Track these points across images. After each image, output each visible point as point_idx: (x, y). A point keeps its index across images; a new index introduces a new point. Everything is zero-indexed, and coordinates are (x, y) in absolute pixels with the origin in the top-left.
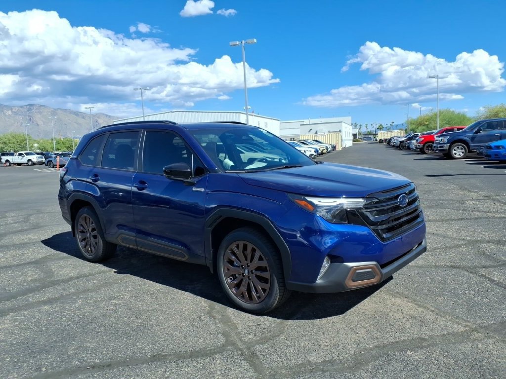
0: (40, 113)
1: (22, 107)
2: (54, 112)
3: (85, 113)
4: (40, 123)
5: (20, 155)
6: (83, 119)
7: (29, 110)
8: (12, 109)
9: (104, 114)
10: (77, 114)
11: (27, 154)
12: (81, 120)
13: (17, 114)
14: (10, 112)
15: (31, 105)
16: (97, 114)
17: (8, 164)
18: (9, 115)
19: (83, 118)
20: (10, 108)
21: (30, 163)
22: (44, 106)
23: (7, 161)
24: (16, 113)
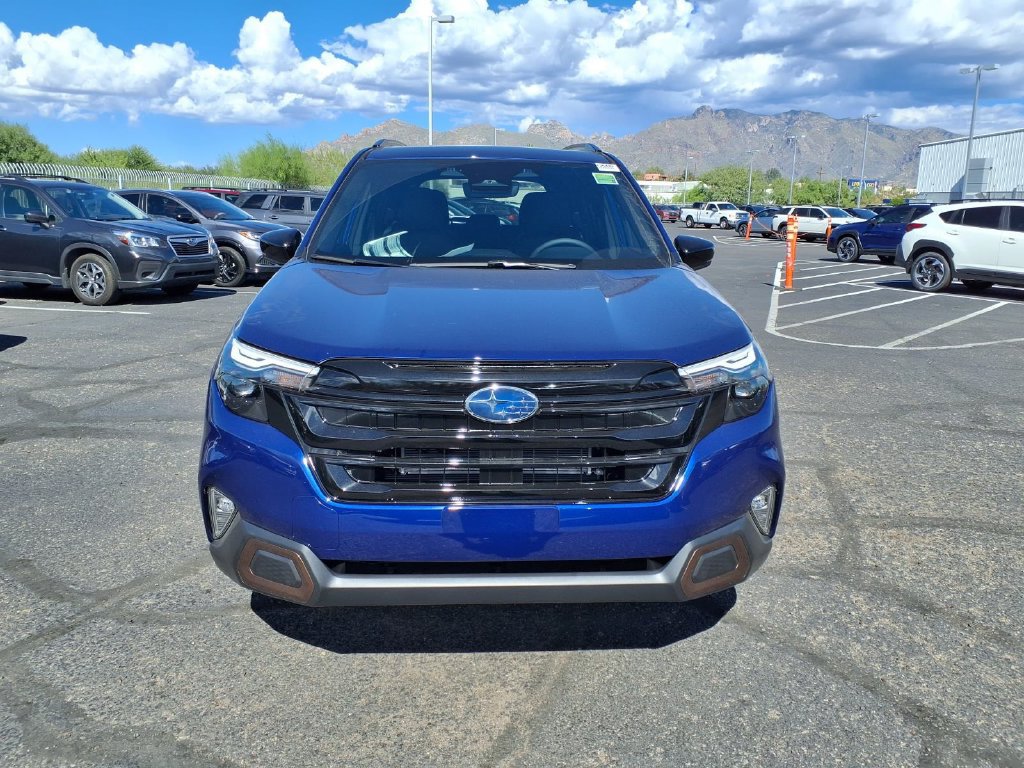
0: (808, 128)
1: (778, 116)
2: (834, 128)
3: (897, 129)
4: (805, 148)
5: (712, 207)
6: (890, 141)
7: (789, 122)
8: (760, 121)
9: (938, 130)
10: (879, 129)
11: (723, 207)
12: (884, 143)
13: (767, 131)
14: (755, 127)
15: (794, 112)
16: (923, 130)
17: (689, 223)
18: (753, 132)
19: (892, 138)
20: (757, 118)
21: (723, 224)
22: (818, 114)
23: (689, 217)
24: (765, 129)
